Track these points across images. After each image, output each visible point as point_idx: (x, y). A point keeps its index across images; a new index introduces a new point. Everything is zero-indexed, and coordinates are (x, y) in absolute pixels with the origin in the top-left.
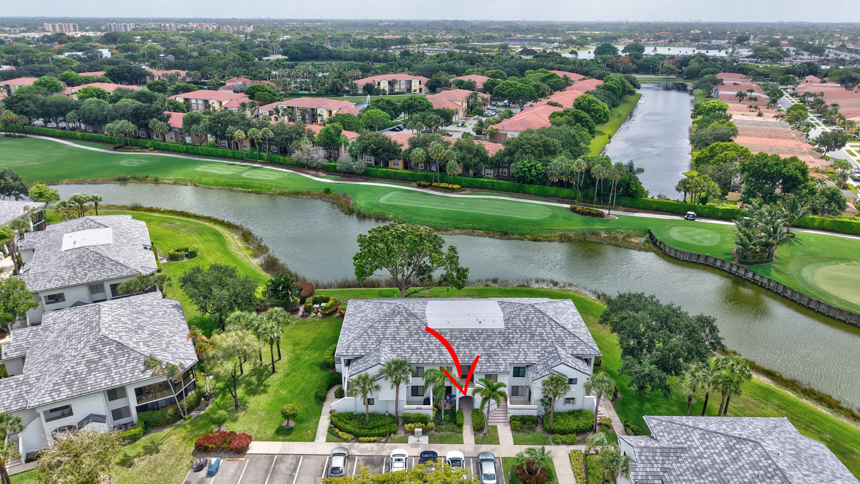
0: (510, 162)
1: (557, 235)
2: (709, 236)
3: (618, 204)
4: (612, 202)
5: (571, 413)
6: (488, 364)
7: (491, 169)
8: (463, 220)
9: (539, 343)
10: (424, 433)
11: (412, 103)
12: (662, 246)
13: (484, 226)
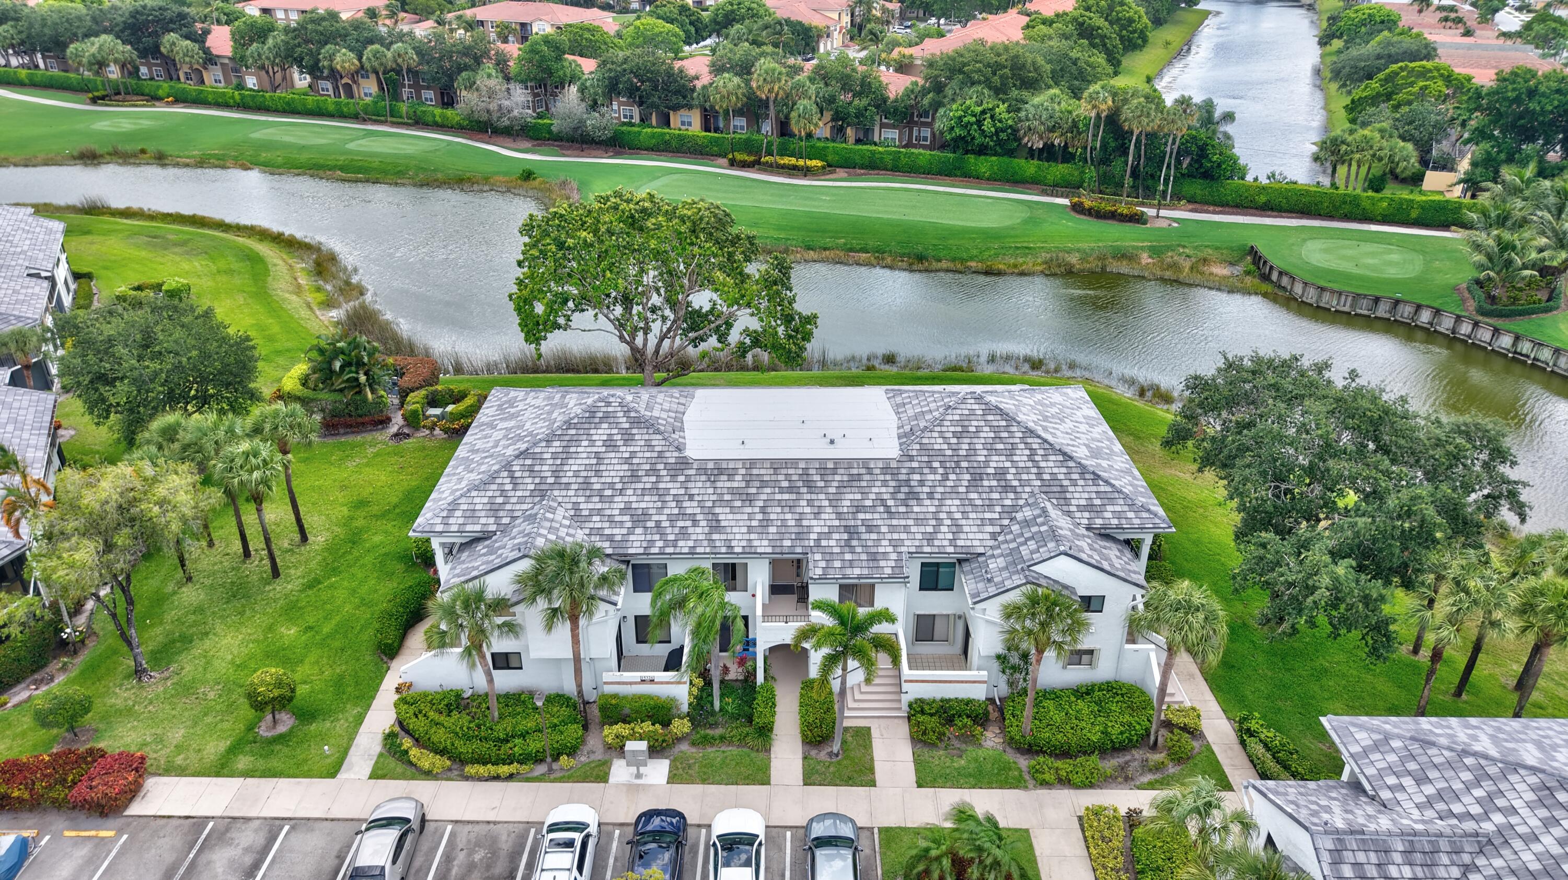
0: (936, 105)
1: (1039, 260)
2: (1395, 257)
3: (1178, 196)
4: (1164, 193)
5: (1084, 692)
6: (848, 557)
7: (893, 127)
8: (824, 231)
9: (995, 496)
10: (656, 751)
11: (733, 11)
12: (1285, 281)
13: (871, 243)
